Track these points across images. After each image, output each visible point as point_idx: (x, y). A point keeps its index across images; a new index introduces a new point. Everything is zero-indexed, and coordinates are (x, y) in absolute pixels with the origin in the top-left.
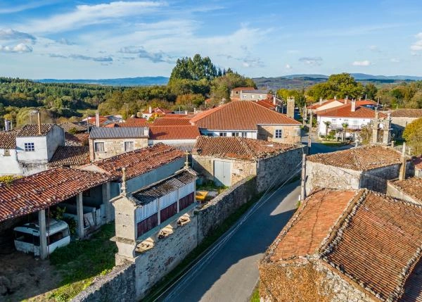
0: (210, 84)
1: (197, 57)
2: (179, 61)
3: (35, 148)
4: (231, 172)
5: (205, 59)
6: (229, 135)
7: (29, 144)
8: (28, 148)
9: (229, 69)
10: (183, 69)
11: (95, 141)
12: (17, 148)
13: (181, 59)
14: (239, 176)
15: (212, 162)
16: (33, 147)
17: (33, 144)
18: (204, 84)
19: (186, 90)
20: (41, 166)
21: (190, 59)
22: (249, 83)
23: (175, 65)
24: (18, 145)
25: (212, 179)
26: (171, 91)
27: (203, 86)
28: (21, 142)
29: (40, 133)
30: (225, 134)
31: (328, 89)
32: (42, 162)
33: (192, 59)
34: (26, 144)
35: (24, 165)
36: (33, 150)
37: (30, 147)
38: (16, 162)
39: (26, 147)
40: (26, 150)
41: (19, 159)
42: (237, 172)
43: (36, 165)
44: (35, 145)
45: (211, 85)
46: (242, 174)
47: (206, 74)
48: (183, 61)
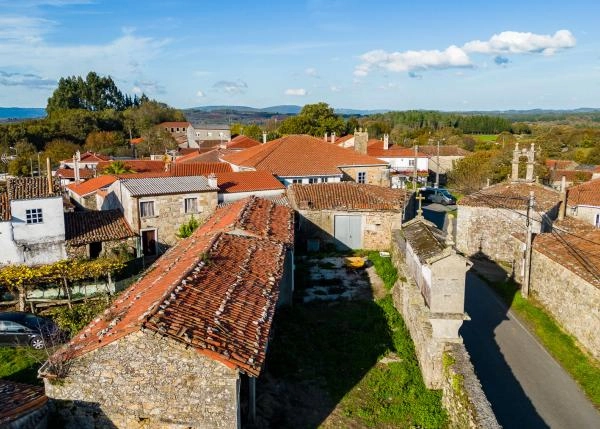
0: (122, 117)
1: (92, 76)
2: (62, 81)
3: (44, 217)
4: (363, 229)
5: (105, 79)
6: (305, 182)
7: (34, 211)
8: (32, 219)
9: (144, 96)
10: (71, 94)
11: (141, 201)
12: (13, 219)
13: (65, 78)
14: (374, 234)
15: (332, 217)
16: (40, 216)
17: (40, 210)
18: (112, 116)
19: (86, 126)
20: (53, 247)
21: (80, 79)
22: (177, 116)
23: (56, 87)
24: (14, 214)
25: (332, 242)
26: (62, 127)
27: (110, 120)
28: (19, 208)
29: (50, 192)
30: (300, 181)
31: (305, 124)
32: (57, 240)
33: (85, 80)
34: (28, 212)
35: (26, 247)
36: (40, 220)
37: (35, 217)
38: (12, 244)
39: (29, 217)
40: (29, 222)
41: (16, 237)
42: (373, 228)
43: (45, 246)
44: (44, 213)
45: (124, 118)
46: (380, 231)
47: (108, 102)
48: (68, 82)
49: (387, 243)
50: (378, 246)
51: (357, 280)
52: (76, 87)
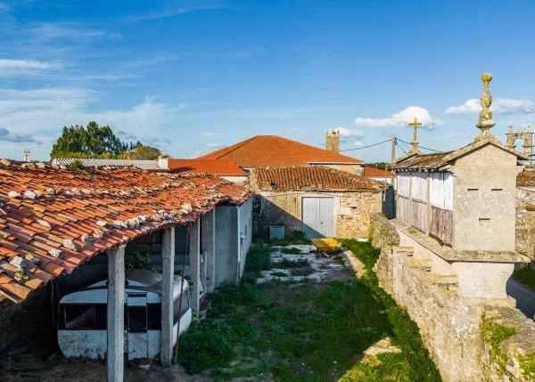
1: (93, 124)
2: (65, 129)
4: (335, 213)
5: (104, 128)
9: (139, 143)
10: (72, 142)
13: (69, 127)
14: (350, 219)
15: (299, 199)
21: (82, 128)
33: (86, 129)
42: (347, 212)
46: (356, 215)
47: (107, 149)
48: (72, 130)
49: (365, 229)
50: (354, 234)
51: (329, 263)
52: (78, 136)
